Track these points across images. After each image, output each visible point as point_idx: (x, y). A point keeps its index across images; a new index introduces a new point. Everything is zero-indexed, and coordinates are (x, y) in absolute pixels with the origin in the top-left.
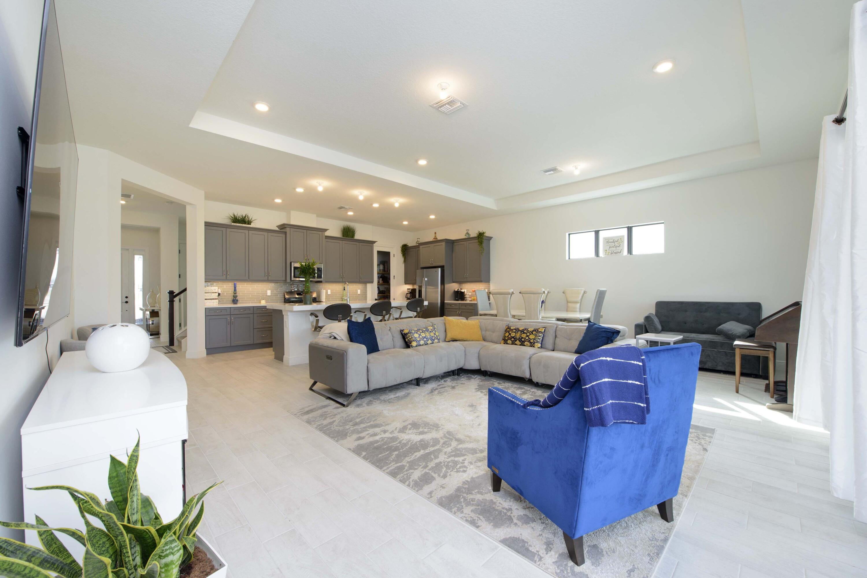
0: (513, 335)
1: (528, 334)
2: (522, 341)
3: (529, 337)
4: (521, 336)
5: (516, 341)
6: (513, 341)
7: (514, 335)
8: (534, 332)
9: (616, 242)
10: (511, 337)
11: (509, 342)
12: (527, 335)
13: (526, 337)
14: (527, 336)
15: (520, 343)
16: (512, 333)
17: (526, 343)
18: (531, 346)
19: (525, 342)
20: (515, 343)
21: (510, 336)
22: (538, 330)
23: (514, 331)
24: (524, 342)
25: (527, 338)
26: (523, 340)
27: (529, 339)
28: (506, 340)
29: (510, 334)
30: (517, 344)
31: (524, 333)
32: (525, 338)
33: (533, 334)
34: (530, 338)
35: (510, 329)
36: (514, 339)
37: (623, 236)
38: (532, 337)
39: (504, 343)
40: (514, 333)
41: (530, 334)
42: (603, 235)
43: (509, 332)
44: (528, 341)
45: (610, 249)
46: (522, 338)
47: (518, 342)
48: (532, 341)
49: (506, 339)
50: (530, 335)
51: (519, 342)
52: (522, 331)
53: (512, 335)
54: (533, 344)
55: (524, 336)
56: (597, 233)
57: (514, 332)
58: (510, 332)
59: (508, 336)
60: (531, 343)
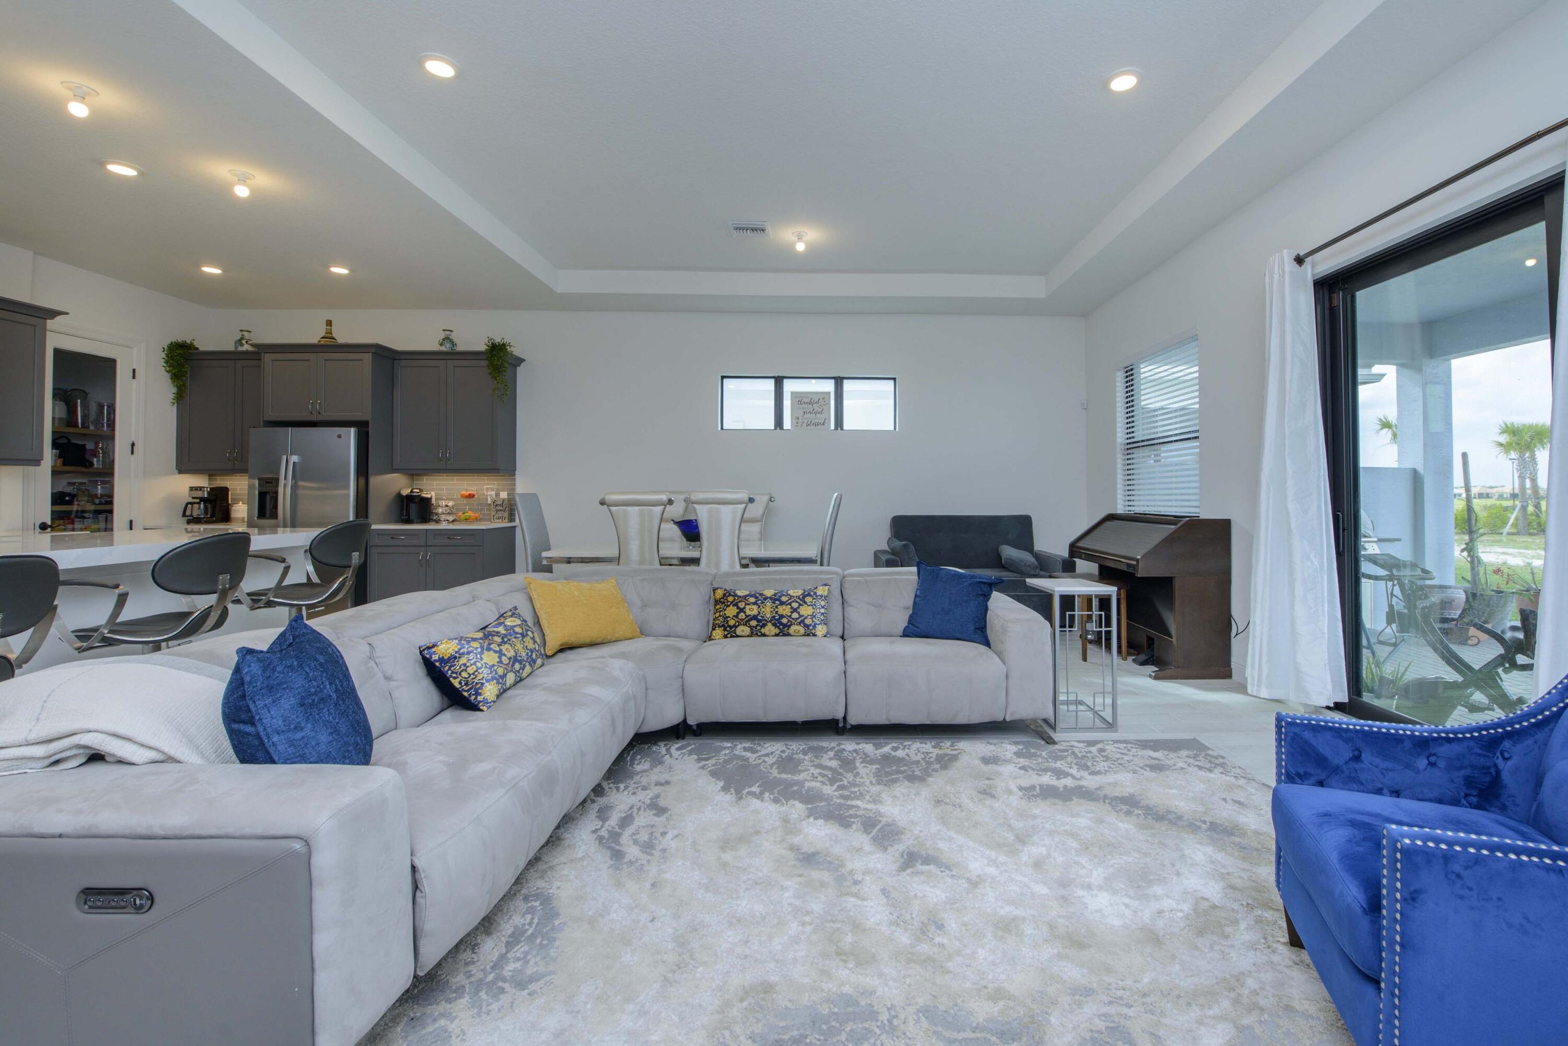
0: (752, 610)
1: (795, 605)
2: (781, 624)
3: (799, 613)
4: (777, 613)
5: (764, 626)
6: (756, 627)
7: (755, 612)
8: (808, 599)
9: (817, 403)
10: (747, 616)
11: (743, 630)
12: (792, 608)
13: (792, 613)
14: (795, 610)
15: (777, 631)
16: (748, 607)
17: (793, 628)
18: (808, 635)
19: (791, 625)
20: (763, 630)
21: (742, 616)
22: (815, 593)
23: (752, 600)
24: (789, 627)
25: (795, 615)
26: (784, 621)
27: (801, 616)
28: (731, 627)
29: (742, 610)
30: (767, 633)
31: (782, 603)
32: (790, 616)
33: (806, 603)
34: (801, 614)
35: (735, 595)
36: (759, 621)
37: (829, 393)
38: (806, 611)
39: (725, 637)
40: (755, 607)
41: (800, 605)
42: (789, 387)
43: (736, 605)
44: (800, 623)
45: (806, 416)
46: (782, 616)
47: (770, 629)
48: (808, 621)
49: (732, 623)
50: (801, 607)
51: (772, 628)
52: (776, 600)
53: (748, 613)
54: (811, 628)
55: (784, 610)
56: (779, 382)
57: (754, 604)
58: (742, 605)
59: (737, 616)
60: (807, 626)
